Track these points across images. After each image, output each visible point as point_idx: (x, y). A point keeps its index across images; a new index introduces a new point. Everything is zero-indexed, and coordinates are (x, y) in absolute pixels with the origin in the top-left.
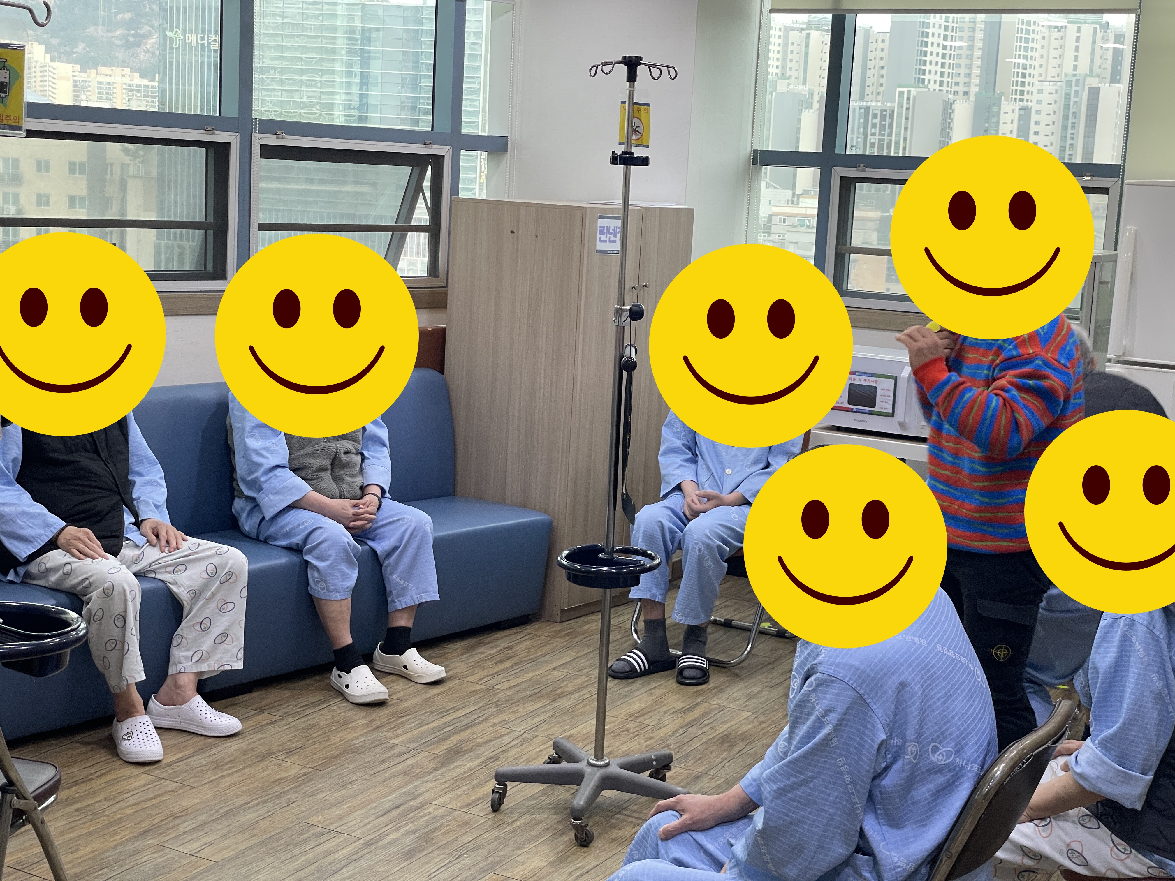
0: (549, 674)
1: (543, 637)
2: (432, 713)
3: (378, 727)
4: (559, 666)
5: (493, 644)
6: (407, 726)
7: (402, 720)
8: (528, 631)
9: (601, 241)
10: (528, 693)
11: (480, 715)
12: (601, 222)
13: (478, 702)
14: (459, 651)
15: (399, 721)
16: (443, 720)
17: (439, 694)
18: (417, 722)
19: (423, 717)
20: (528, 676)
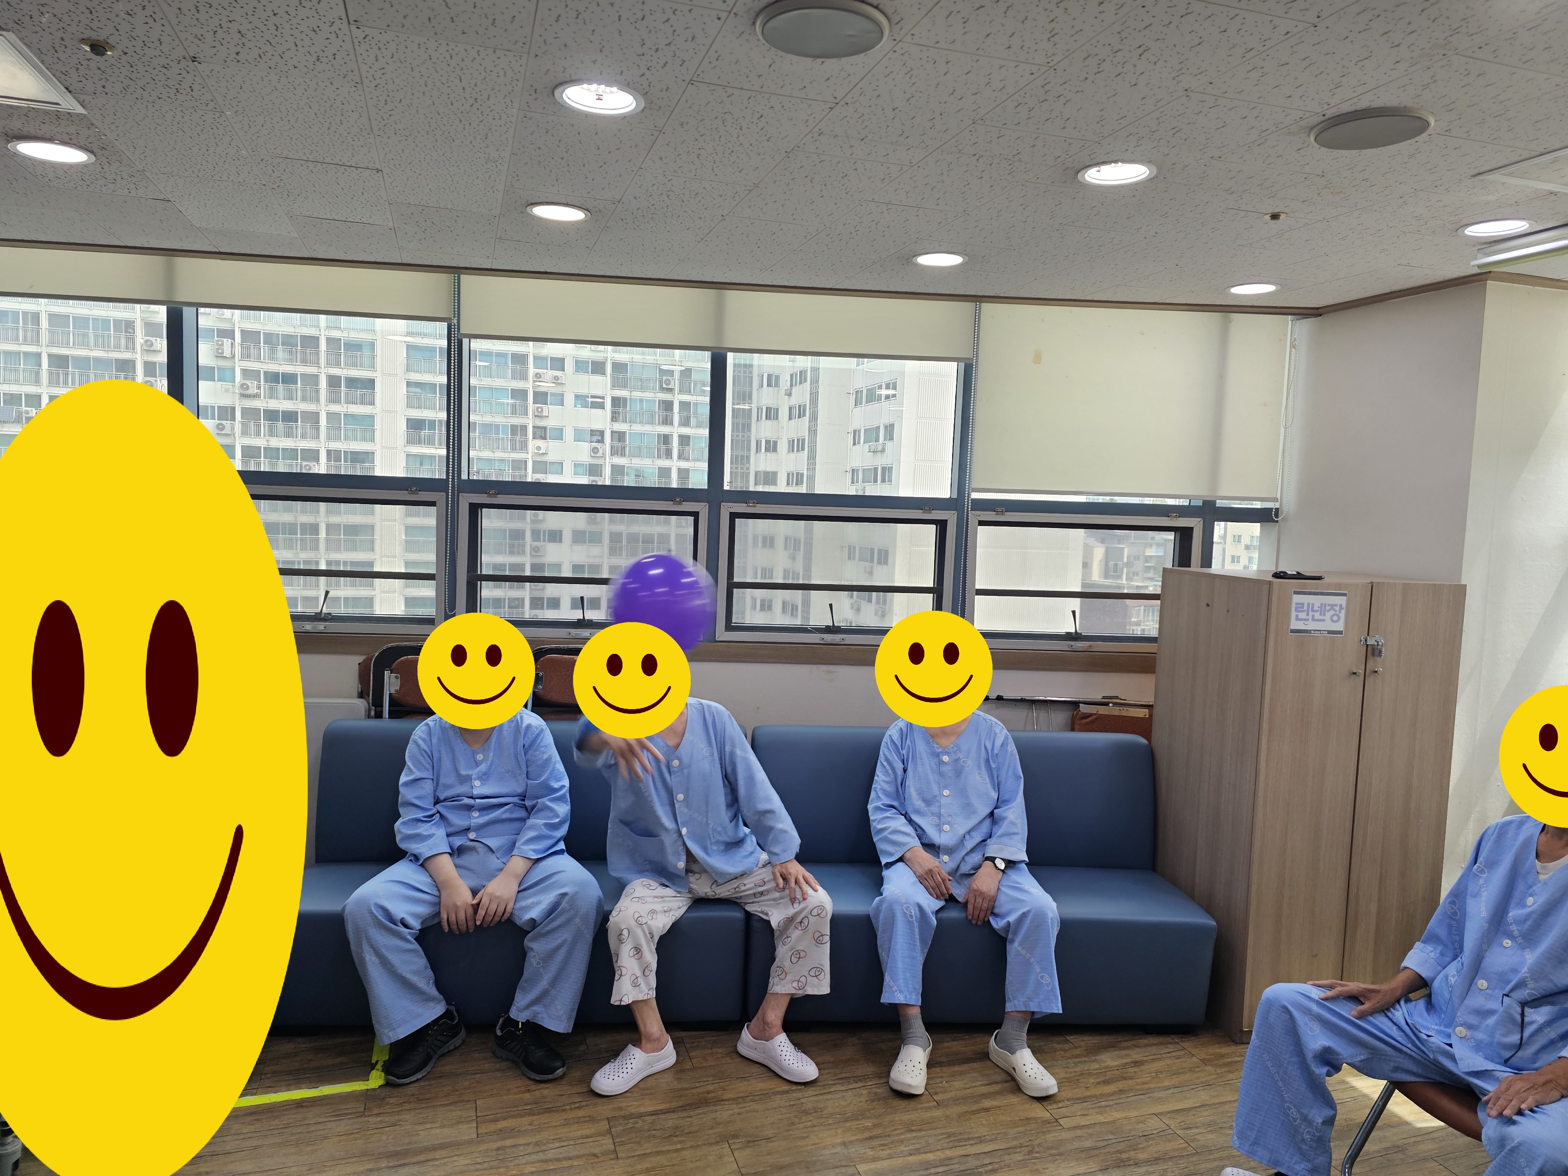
0: (1143, 1122)
1: (1194, 1059)
2: (949, 1137)
3: (871, 1138)
4: (1169, 1112)
5: (1123, 1052)
6: (902, 1148)
7: (909, 1135)
8: (1185, 1045)
9: (1297, 619)
10: (1088, 1144)
11: (996, 1160)
12: (1297, 599)
13: (1015, 1138)
14: (1077, 1052)
15: (902, 1137)
16: (948, 1153)
17: (987, 1110)
18: (917, 1146)
19: (931, 1141)
20: (1116, 1115)
